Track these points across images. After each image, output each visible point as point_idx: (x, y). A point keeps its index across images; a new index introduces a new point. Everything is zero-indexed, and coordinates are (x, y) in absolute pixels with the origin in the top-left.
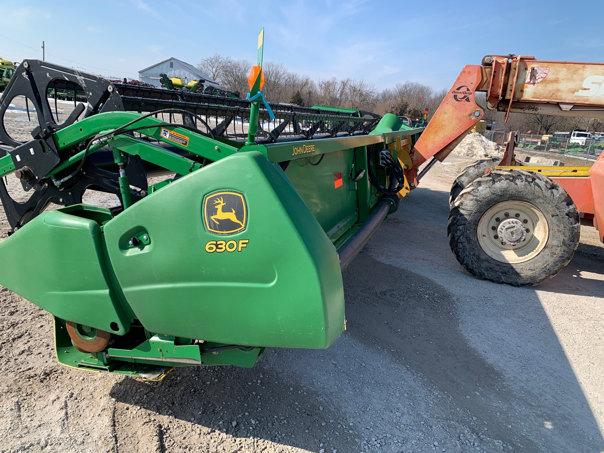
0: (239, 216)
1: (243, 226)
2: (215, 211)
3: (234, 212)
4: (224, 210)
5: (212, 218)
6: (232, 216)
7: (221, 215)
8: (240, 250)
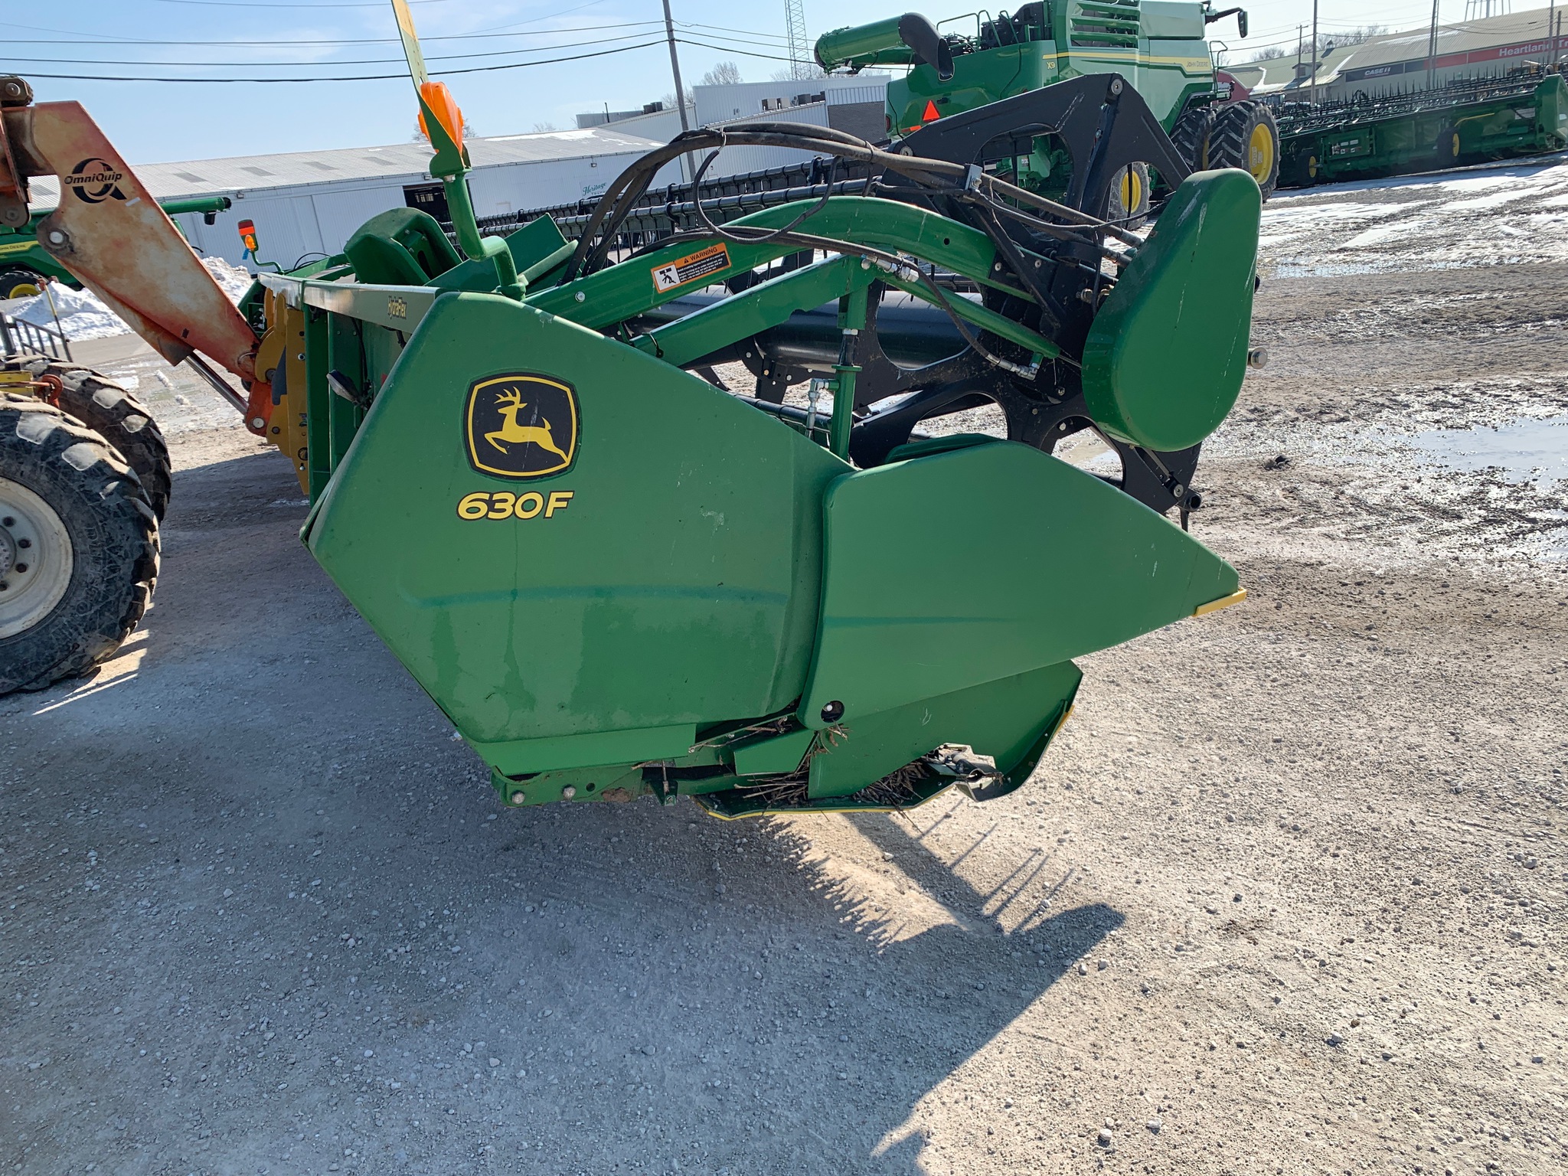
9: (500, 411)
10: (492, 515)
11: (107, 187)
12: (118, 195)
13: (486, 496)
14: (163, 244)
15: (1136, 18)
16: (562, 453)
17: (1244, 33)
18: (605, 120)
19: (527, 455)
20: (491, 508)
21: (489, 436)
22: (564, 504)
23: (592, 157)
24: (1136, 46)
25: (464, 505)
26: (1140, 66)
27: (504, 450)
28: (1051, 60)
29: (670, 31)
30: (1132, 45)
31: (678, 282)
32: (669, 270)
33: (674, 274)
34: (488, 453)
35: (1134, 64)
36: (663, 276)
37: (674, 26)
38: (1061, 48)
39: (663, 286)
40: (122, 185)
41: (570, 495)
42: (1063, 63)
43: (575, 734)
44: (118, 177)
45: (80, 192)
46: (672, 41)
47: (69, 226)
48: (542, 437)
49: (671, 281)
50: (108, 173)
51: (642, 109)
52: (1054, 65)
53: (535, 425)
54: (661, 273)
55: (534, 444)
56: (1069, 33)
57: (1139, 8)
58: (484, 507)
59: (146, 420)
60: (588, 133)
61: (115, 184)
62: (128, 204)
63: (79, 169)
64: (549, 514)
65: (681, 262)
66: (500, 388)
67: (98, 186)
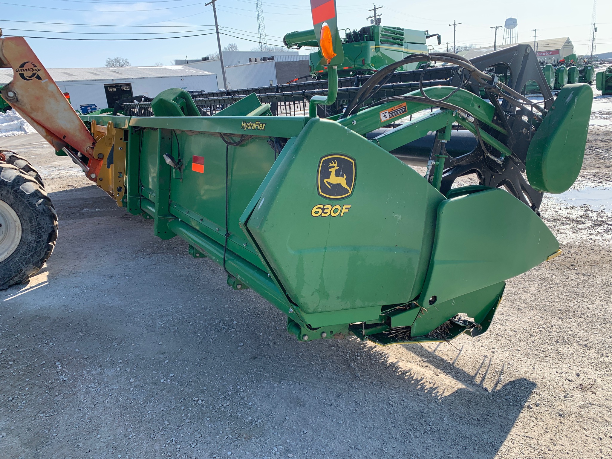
9: (330, 170)
10: (323, 215)
11: (34, 74)
12: (39, 78)
13: (322, 206)
14: (57, 99)
15: (403, 35)
16: (348, 188)
17: (439, 43)
18: (186, 62)
19: (337, 189)
20: (323, 212)
21: (325, 181)
22: (347, 210)
23: (182, 76)
24: (403, 45)
25: (314, 210)
26: (404, 52)
27: (329, 187)
28: (373, 48)
29: (217, 29)
30: (401, 45)
31: (389, 118)
32: (386, 113)
33: (387, 115)
34: (324, 189)
35: (402, 52)
36: (383, 115)
37: (219, 27)
38: (377, 44)
39: (383, 119)
40: (40, 73)
41: (349, 206)
42: (377, 50)
43: (342, 310)
44: (39, 70)
45: (22, 76)
46: (218, 33)
47: (16, 90)
48: (342, 181)
49: (386, 117)
50: (34, 68)
51: (201, 59)
52: (374, 50)
53: (341, 176)
54: (383, 114)
55: (340, 184)
56: (380, 39)
57: (404, 31)
58: (320, 211)
59: (36, 174)
60: (180, 67)
61: (38, 73)
62: (43, 82)
63: (22, 66)
64: (342, 215)
65: (390, 110)
66: (330, 160)
67: (30, 73)
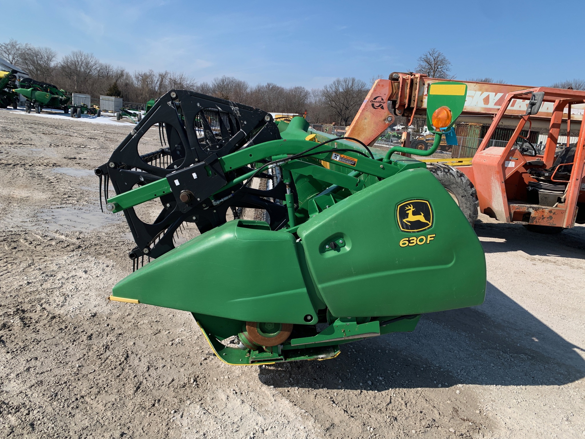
0: (427, 217)
1: (430, 224)
2: (407, 216)
3: (423, 214)
4: (414, 214)
5: (404, 220)
6: (421, 218)
7: (412, 218)
8: (428, 242)
